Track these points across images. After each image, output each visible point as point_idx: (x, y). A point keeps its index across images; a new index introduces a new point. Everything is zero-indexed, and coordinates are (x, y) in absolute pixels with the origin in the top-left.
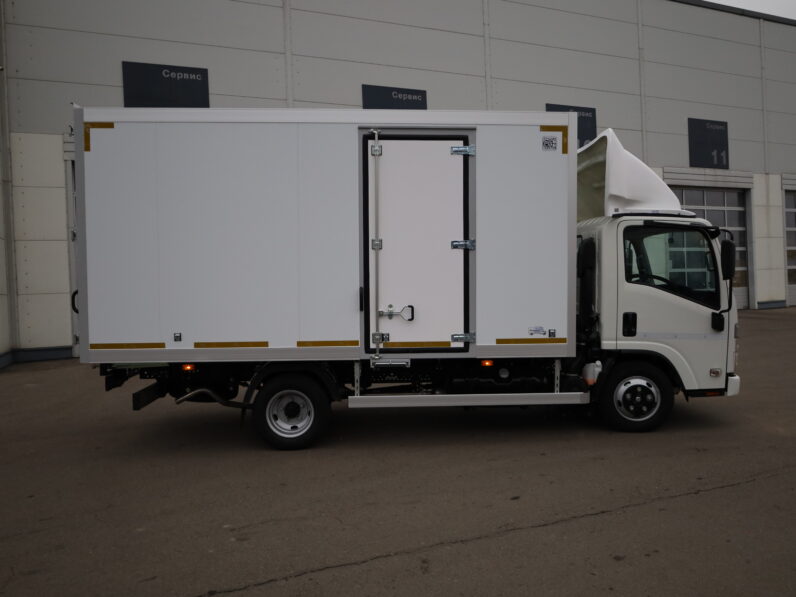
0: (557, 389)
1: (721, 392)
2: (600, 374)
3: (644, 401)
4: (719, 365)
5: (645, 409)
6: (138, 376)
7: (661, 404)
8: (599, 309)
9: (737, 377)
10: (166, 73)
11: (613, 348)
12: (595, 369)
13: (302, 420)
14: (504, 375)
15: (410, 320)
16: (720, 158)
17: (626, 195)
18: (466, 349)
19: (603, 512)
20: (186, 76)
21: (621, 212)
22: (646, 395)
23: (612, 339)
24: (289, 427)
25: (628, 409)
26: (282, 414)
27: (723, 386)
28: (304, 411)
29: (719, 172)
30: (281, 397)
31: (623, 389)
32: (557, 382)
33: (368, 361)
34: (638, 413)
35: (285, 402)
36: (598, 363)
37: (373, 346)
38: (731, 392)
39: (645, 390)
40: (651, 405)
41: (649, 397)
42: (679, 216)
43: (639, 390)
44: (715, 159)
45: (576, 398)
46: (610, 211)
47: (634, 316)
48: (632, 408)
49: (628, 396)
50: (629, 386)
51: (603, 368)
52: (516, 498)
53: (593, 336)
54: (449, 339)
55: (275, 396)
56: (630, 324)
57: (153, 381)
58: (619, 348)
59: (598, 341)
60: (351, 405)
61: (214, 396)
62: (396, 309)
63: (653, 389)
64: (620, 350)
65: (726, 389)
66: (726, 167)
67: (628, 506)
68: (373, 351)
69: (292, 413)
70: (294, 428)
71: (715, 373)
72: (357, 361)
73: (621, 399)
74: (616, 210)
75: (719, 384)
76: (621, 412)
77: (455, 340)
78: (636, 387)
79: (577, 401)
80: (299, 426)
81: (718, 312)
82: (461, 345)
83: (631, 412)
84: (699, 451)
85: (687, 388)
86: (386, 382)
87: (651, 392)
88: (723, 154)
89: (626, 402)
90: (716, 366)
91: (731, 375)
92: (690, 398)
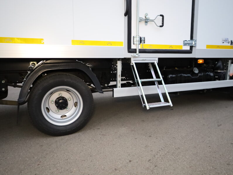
0: (228, 78)
14: (196, 71)
15: (161, 26)
18: (190, 52)
33: (129, 59)
37: (133, 47)
54: (182, 44)
60: (116, 96)
62: (151, 17)
68: (134, 51)
70: (64, 117)
72: (119, 59)
77: (185, 44)
80: (69, 115)
82: (188, 48)
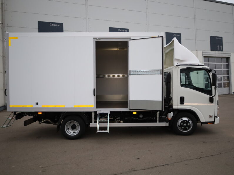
0: (158, 121)
1: (213, 122)
2: (173, 117)
3: (187, 125)
4: (212, 114)
5: (187, 128)
6: (28, 115)
7: (193, 127)
8: (172, 95)
9: (218, 118)
10: (51, 24)
11: (177, 108)
12: (171, 115)
13: (77, 130)
14: (141, 116)
16: (220, 48)
17: (180, 59)
19: (166, 165)
20: (57, 25)
21: (179, 64)
22: (188, 123)
23: (176, 105)
24: (72, 132)
25: (182, 128)
26: (70, 128)
27: (214, 121)
28: (77, 127)
29: (220, 52)
30: (70, 123)
31: (180, 121)
32: (158, 119)
33: (96, 112)
34: (185, 129)
35: (72, 124)
36: (172, 113)
38: (216, 123)
39: (187, 122)
40: (189, 127)
41: (189, 124)
42: (198, 65)
43: (185, 122)
44: (219, 48)
45: (164, 124)
46: (175, 64)
47: (184, 98)
48: (183, 128)
49: (182, 124)
50: (182, 120)
51: (173, 115)
52: (138, 159)
53: (170, 104)
55: (68, 122)
56: (182, 100)
57: (32, 117)
58: (178, 108)
59: (172, 106)
60: (91, 126)
61: (51, 122)
63: (190, 122)
64: (179, 109)
65: (214, 122)
66: (222, 51)
67: (175, 163)
69: (74, 127)
70: (74, 132)
71: (210, 116)
72: (93, 112)
73: (179, 125)
74: (177, 64)
75: (212, 120)
76: (179, 129)
78: (184, 121)
79: (164, 126)
80: (76, 132)
81: (211, 96)
83: (182, 129)
84: (204, 142)
85: (201, 121)
86: (105, 118)
87: (189, 123)
88: (221, 47)
89: (181, 126)
90: (211, 114)
91: (217, 117)
92: (202, 125)
